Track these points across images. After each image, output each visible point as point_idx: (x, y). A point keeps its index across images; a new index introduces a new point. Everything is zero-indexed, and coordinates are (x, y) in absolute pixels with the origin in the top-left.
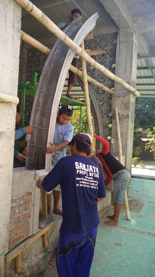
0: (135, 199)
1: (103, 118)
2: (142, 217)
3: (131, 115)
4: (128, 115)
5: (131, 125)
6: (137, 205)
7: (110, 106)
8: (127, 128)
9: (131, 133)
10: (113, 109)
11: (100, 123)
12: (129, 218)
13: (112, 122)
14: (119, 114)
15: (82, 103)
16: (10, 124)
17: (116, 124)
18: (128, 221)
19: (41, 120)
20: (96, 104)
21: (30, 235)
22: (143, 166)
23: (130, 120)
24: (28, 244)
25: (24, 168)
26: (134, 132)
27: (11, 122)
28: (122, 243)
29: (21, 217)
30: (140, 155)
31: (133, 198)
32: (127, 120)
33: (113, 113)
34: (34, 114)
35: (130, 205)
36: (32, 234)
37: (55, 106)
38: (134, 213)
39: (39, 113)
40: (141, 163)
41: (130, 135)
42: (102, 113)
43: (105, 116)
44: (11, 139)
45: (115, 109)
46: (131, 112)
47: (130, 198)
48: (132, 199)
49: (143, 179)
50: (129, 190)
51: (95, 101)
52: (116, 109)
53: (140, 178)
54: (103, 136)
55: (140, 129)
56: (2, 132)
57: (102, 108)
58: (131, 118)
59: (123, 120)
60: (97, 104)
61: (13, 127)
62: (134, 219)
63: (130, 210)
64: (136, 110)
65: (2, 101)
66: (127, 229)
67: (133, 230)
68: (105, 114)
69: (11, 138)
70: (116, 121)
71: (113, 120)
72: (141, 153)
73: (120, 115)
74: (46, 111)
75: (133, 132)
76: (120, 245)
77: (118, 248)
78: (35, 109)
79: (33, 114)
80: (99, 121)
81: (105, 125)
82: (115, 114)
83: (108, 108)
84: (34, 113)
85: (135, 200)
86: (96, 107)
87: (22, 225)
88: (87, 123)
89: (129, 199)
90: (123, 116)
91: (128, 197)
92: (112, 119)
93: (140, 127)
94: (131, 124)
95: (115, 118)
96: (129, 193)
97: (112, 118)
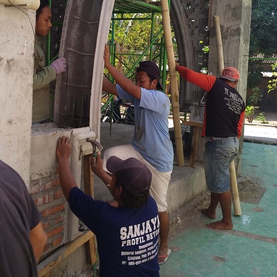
0: (249, 179)
1: (192, 35)
2: (262, 210)
3: (244, 29)
4: (238, 30)
5: (244, 47)
6: (253, 190)
7: (206, 12)
8: (238, 54)
9: (244, 63)
10: (212, 18)
11: (188, 43)
12: (240, 213)
13: (210, 42)
14: (222, 27)
15: (154, 7)
16: (24, 46)
17: (217, 46)
18: (238, 218)
19: (80, 39)
20: (180, 9)
21: (64, 241)
22: (265, 121)
23: (241, 39)
24: (60, 258)
25: (52, 125)
26: (250, 61)
27: (26, 41)
28: (226, 257)
29: (47, 211)
30: (259, 102)
31: (246, 178)
32: (236, 37)
33: (212, 25)
34: (68, 28)
35: (241, 190)
36: (67, 241)
37: (105, 13)
38: (249, 205)
39: (77, 26)
40: (261, 116)
41: (241, 66)
42: (191, 26)
43: (196, 31)
44: (28, 73)
45: (214, 18)
46: (245, 24)
47: (241, 178)
48: (244, 180)
49: (265, 145)
50: (240, 164)
51: (177, 4)
52: (217, 19)
53: (259, 143)
54: (192, 67)
55: (260, 56)
56: (11, 60)
57: (190, 16)
58: (244, 34)
59: (229, 39)
60: (182, 10)
61: (30, 50)
62: (248, 215)
63: (241, 199)
64: (252, 21)
65: (10, 4)
66: (235, 232)
67: (246, 234)
68: (197, 27)
69: (27, 71)
70: (217, 41)
71: (211, 38)
72: (260, 98)
73: (225, 29)
74: (89, 23)
75: (248, 61)
76: (223, 260)
77: (220, 264)
78: (69, 19)
79: (66, 28)
80: (185, 41)
81: (197, 48)
82: (215, 28)
83: (202, 16)
84: (68, 26)
85: (249, 181)
86: (181, 14)
87: (49, 224)
88: (164, 44)
89: (240, 180)
90: (229, 31)
91: (238, 176)
92: (209, 36)
93: (261, 51)
94: (244, 45)
95: (215, 35)
96: (239, 169)
97: (209, 34)
